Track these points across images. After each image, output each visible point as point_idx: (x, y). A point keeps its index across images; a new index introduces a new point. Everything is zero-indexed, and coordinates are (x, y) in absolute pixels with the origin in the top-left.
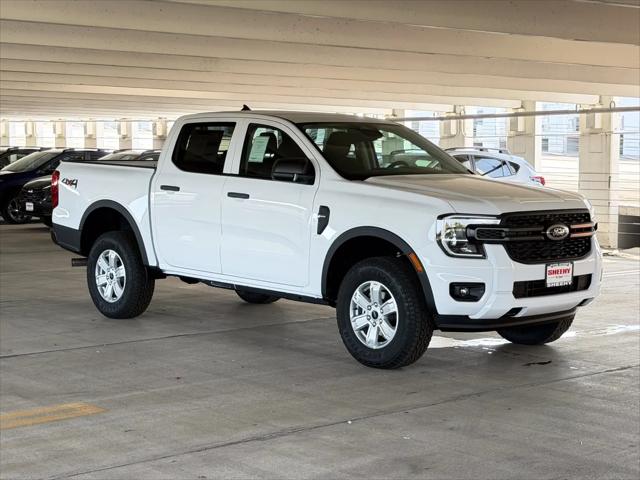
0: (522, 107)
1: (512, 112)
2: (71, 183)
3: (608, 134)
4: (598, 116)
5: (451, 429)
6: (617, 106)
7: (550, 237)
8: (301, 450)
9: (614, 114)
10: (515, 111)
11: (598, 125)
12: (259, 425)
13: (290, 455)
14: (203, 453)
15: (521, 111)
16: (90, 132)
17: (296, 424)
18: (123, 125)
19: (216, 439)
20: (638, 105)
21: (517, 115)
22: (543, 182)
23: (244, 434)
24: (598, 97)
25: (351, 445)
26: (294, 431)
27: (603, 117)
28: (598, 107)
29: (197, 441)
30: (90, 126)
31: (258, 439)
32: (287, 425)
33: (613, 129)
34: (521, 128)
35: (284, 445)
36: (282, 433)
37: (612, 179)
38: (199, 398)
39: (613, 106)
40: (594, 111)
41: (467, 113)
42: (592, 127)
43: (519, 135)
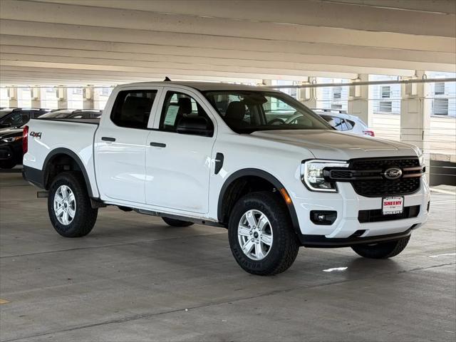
0: (358, 78)
1: (351, 82)
2: (37, 135)
3: (422, 99)
4: (414, 85)
5: (259, 314)
6: (428, 78)
7: (386, 176)
8: (146, 329)
9: (426, 84)
10: (353, 81)
11: (414, 92)
12: (120, 311)
13: (136, 332)
14: (73, 331)
15: (358, 81)
16: (35, 96)
17: (146, 311)
18: (61, 90)
19: (86, 321)
20: (455, 77)
21: (354, 84)
22: (373, 135)
23: (107, 318)
24: (414, 71)
25: (183, 326)
26: (144, 316)
27: (418, 85)
28: (414, 78)
29: (72, 323)
30: (35, 90)
31: (116, 322)
32: (140, 312)
33: (425, 95)
34: (357, 94)
35: (134, 326)
36: (134, 318)
37: (425, 133)
38: (80, 293)
39: (425, 78)
40: (411, 81)
41: (318, 83)
42: (410, 94)
43: (356, 99)
